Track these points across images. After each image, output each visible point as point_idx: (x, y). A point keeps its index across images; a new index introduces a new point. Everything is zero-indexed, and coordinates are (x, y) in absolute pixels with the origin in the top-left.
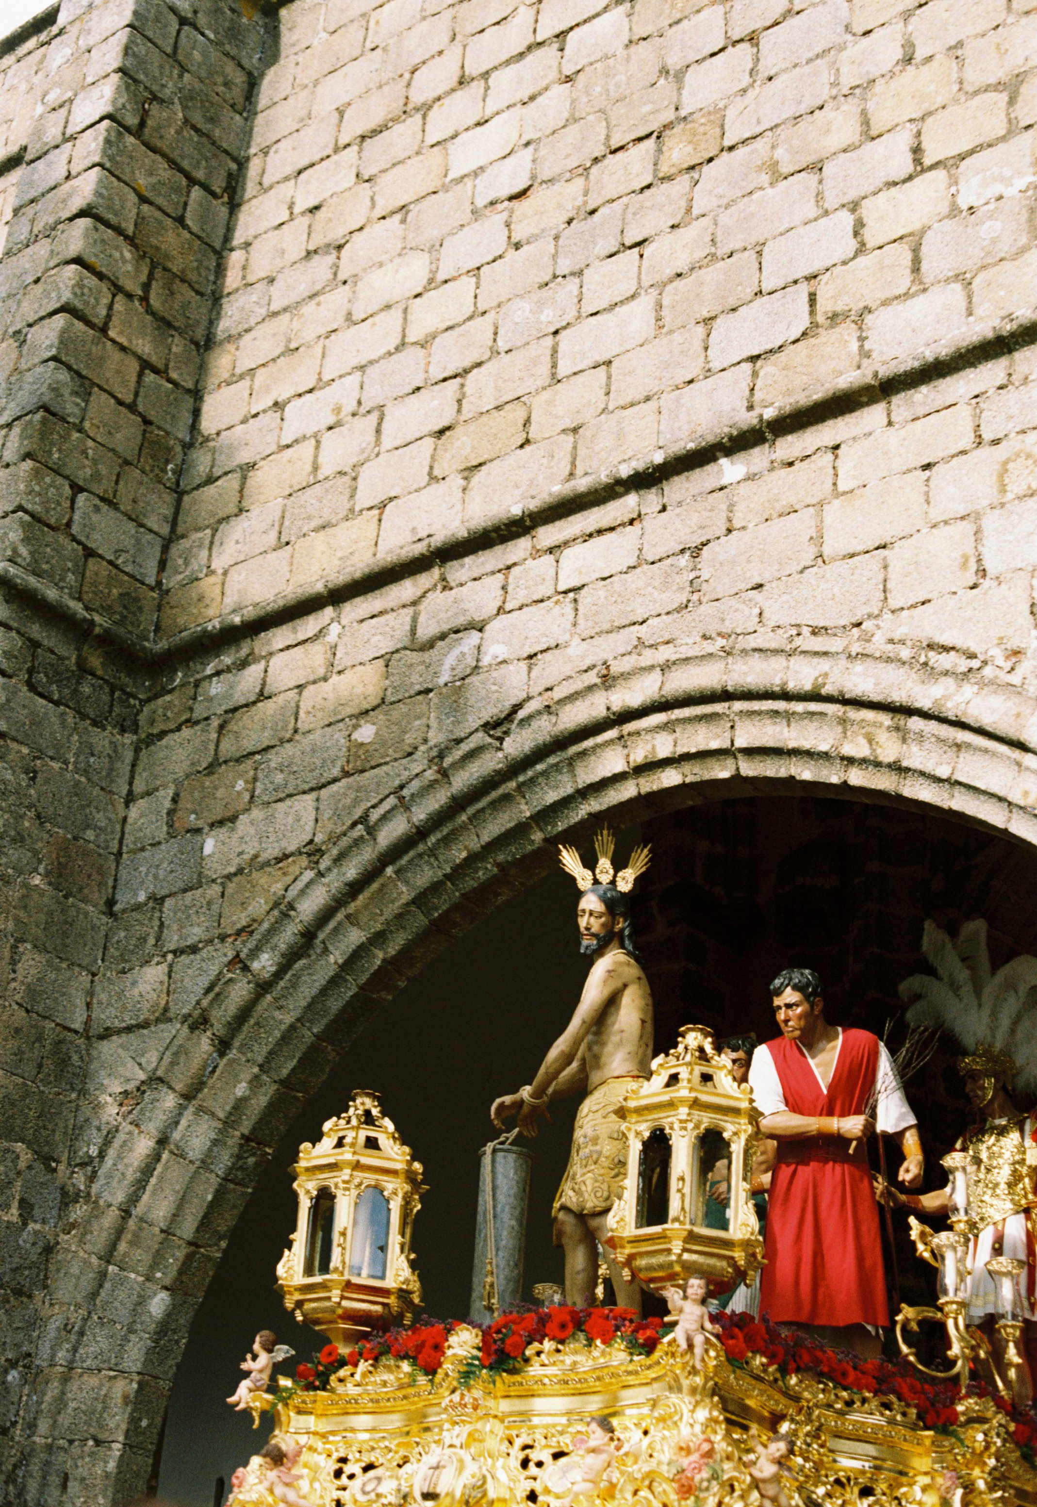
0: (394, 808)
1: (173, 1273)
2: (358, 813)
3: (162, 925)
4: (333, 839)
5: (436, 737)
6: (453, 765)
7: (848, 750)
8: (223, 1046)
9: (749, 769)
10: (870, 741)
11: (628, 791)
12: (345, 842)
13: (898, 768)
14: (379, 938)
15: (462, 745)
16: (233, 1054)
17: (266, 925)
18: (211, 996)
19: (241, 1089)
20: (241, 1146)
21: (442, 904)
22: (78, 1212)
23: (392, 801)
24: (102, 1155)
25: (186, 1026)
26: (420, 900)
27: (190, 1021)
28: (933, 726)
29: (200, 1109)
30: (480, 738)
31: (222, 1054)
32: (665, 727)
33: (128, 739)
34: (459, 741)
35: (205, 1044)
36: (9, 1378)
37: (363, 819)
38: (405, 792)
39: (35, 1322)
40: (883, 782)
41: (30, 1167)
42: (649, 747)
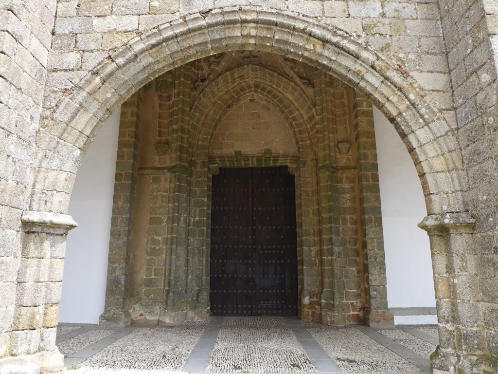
0: (168, 27)
1: (82, 144)
2: (155, 25)
3: (77, 42)
4: (146, 30)
5: (182, 11)
6: (189, 20)
7: (307, 46)
8: (104, 82)
9: (276, 45)
10: (314, 46)
12: (150, 33)
13: (321, 55)
14: (158, 62)
15: (193, 15)
16: (107, 84)
17: (121, 50)
18: (100, 66)
19: (109, 95)
20: (106, 111)
21: (178, 57)
22: (48, 122)
23: (168, 25)
24: (57, 106)
25: (90, 73)
26: (171, 54)
27: (93, 72)
28: (333, 47)
29: (95, 99)
30: (199, 15)
31: (103, 84)
34: (190, 14)
35: (98, 79)
37: (158, 27)
38: (172, 23)
39: (33, 154)
41: (33, 106)
42: (249, 31)
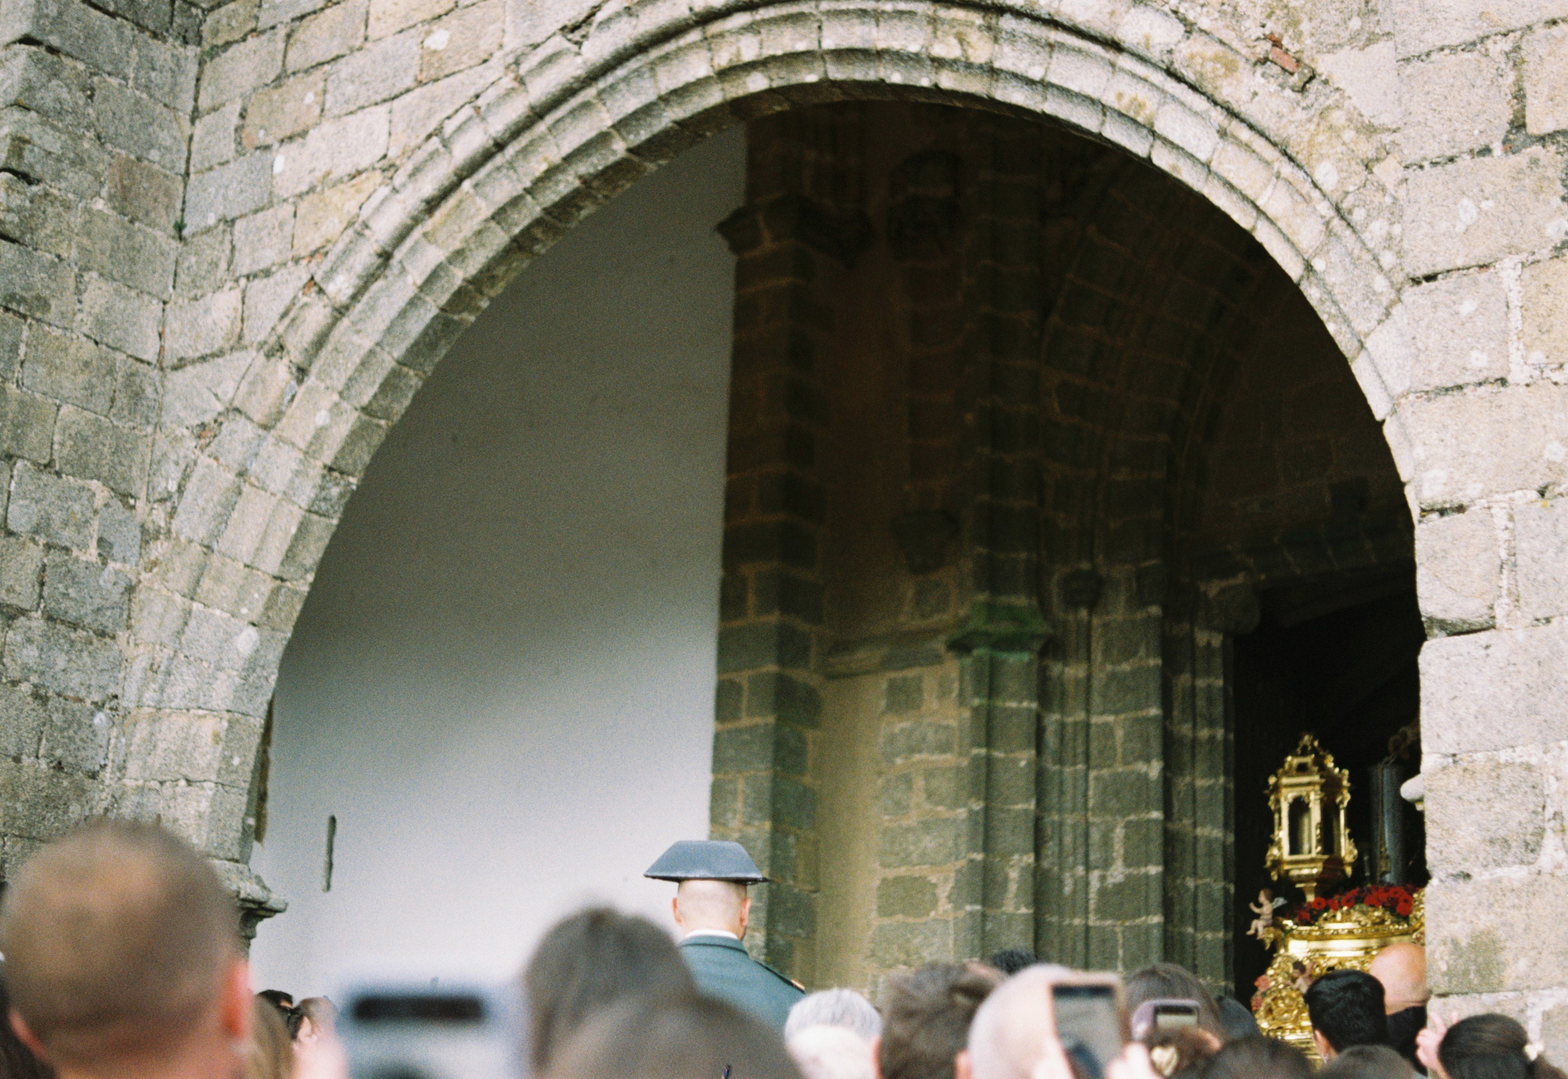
0: (470, 119)
1: (259, 608)
2: (431, 126)
3: (233, 248)
4: (408, 153)
5: (513, 43)
6: (531, 72)
7: (938, 50)
8: (302, 372)
9: (837, 73)
10: (961, 40)
11: (714, 97)
12: (420, 155)
13: (992, 72)
14: (459, 255)
15: (539, 50)
16: (311, 381)
17: (340, 246)
18: (287, 321)
19: (322, 418)
20: (324, 476)
21: (522, 220)
22: (158, 549)
23: (468, 111)
24: (181, 490)
25: (262, 353)
26: (499, 215)
27: (266, 348)
28: (1025, 26)
29: (280, 440)
30: (559, 43)
31: (300, 381)
32: (752, 28)
33: (192, 51)
34: (535, 46)
35: (282, 371)
36: (96, 721)
37: (438, 131)
38: (481, 102)
39: (120, 663)
40: (975, 86)
41: (107, 505)
42: (733, 50)
